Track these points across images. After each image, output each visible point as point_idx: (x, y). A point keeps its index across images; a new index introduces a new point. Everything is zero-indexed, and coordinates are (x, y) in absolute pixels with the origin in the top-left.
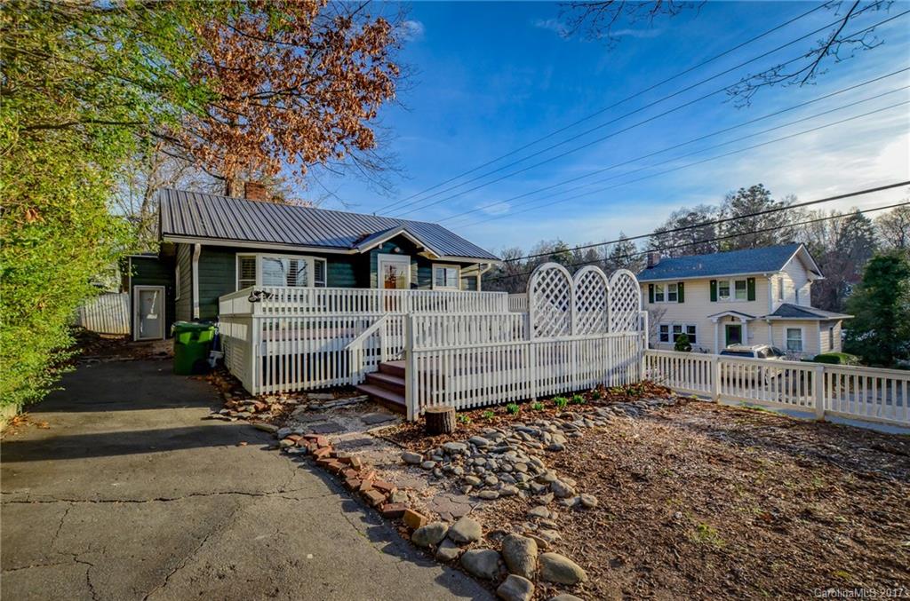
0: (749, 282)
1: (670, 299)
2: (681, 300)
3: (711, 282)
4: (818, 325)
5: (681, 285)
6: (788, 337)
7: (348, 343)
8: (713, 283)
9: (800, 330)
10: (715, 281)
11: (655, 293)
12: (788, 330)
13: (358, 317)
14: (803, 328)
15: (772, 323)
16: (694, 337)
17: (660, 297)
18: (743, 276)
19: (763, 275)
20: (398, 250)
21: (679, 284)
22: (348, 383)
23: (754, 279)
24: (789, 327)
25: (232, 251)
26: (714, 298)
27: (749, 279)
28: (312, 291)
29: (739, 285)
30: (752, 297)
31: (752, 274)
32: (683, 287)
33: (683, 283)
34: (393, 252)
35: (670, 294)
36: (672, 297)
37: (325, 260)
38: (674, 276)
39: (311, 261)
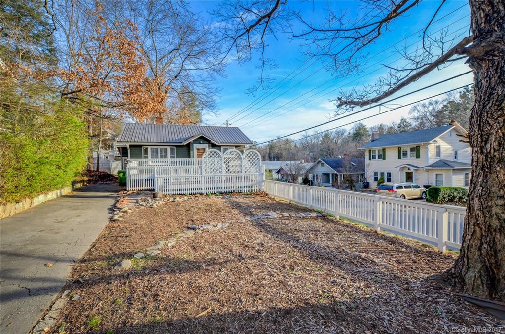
0: (417, 148)
1: (379, 158)
2: (384, 159)
3: (399, 148)
4: (452, 171)
5: (384, 150)
6: (436, 179)
9: (442, 174)
10: (401, 148)
11: (372, 155)
12: (437, 174)
14: (444, 174)
15: (427, 170)
16: (390, 178)
17: (374, 157)
18: (414, 145)
20: (201, 142)
21: (383, 149)
23: (419, 146)
24: (437, 173)
25: (141, 146)
26: (400, 158)
27: (417, 146)
28: (169, 159)
29: (412, 150)
30: (418, 156)
31: (418, 143)
32: (385, 152)
33: (385, 149)
34: (199, 143)
35: (379, 155)
36: (380, 157)
37: (175, 147)
38: (381, 145)
39: (168, 148)
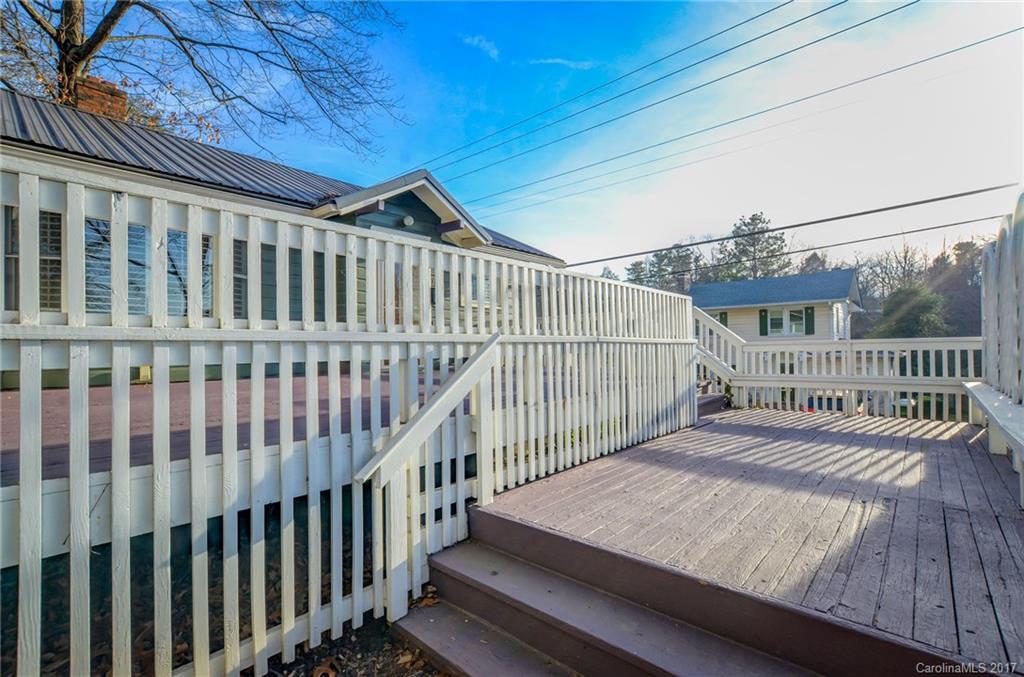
0: (806, 312)
3: (761, 311)
5: (723, 315)
7: (371, 455)
8: (763, 314)
10: (766, 311)
13: (407, 345)
18: (800, 305)
19: (827, 303)
20: (409, 221)
21: (721, 314)
22: (368, 615)
23: (812, 308)
26: (763, 332)
27: (807, 309)
29: (795, 316)
30: (810, 330)
31: (810, 302)
32: (726, 317)
33: (725, 313)
34: (400, 225)
38: (716, 305)
